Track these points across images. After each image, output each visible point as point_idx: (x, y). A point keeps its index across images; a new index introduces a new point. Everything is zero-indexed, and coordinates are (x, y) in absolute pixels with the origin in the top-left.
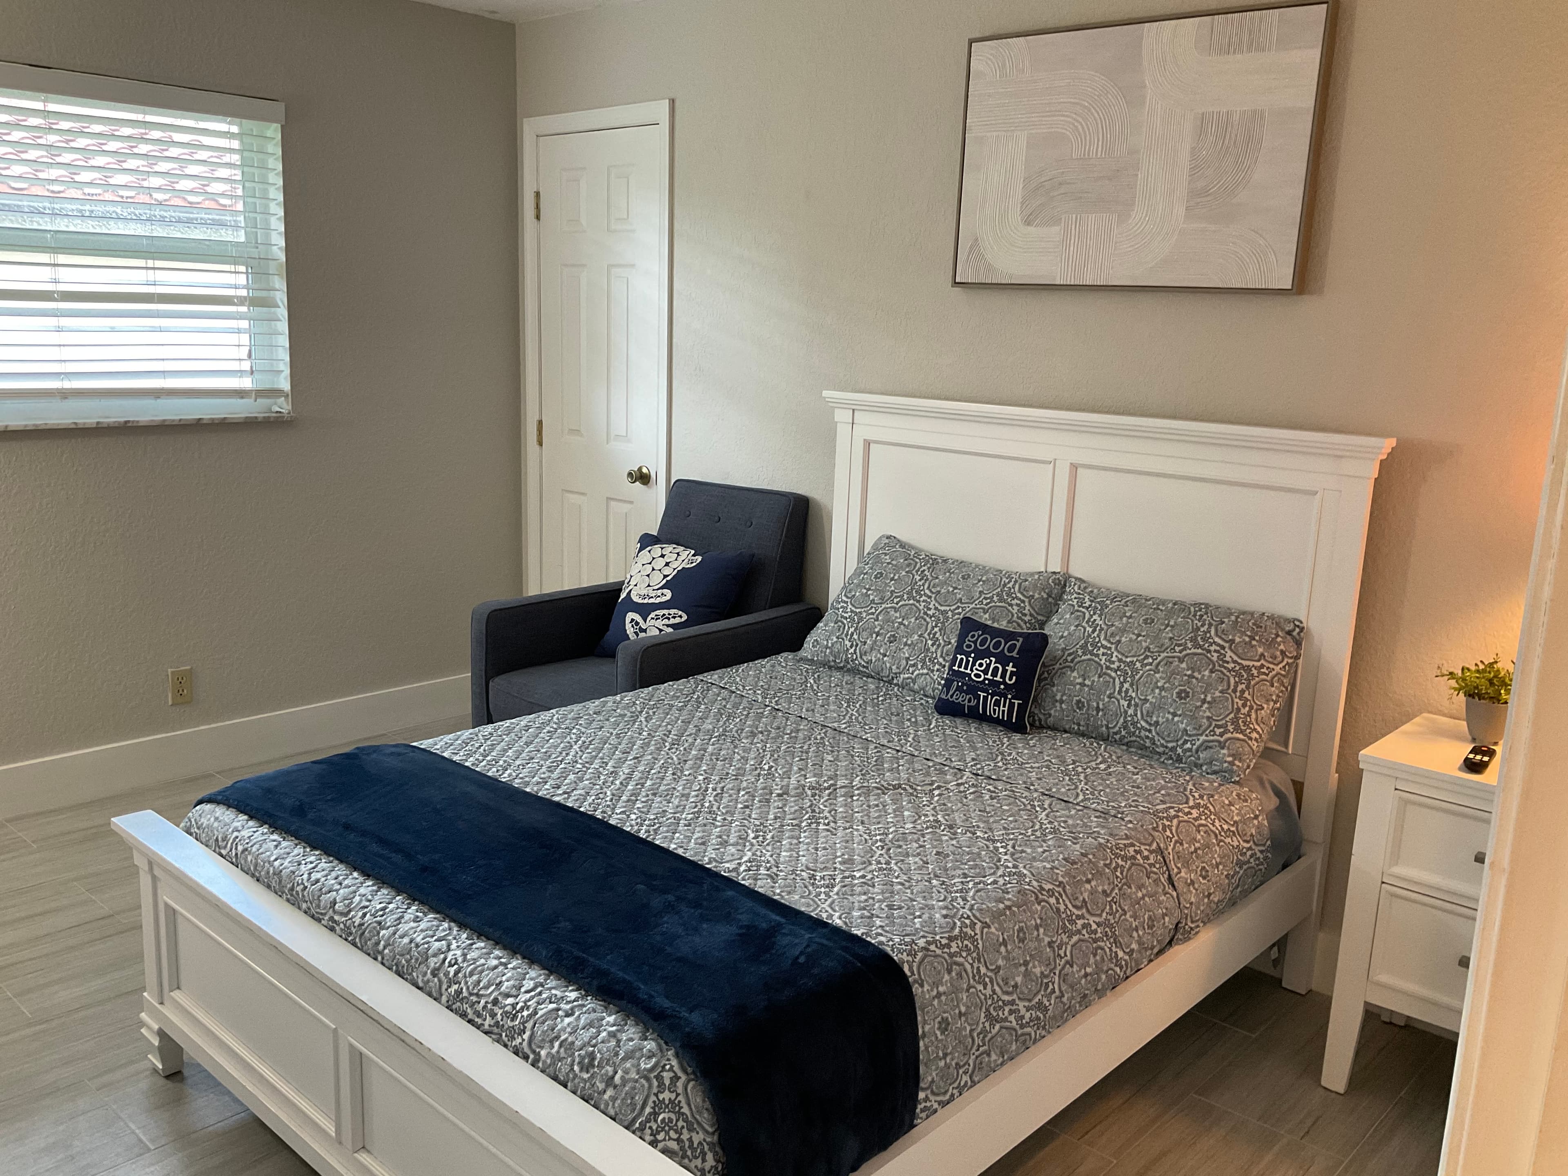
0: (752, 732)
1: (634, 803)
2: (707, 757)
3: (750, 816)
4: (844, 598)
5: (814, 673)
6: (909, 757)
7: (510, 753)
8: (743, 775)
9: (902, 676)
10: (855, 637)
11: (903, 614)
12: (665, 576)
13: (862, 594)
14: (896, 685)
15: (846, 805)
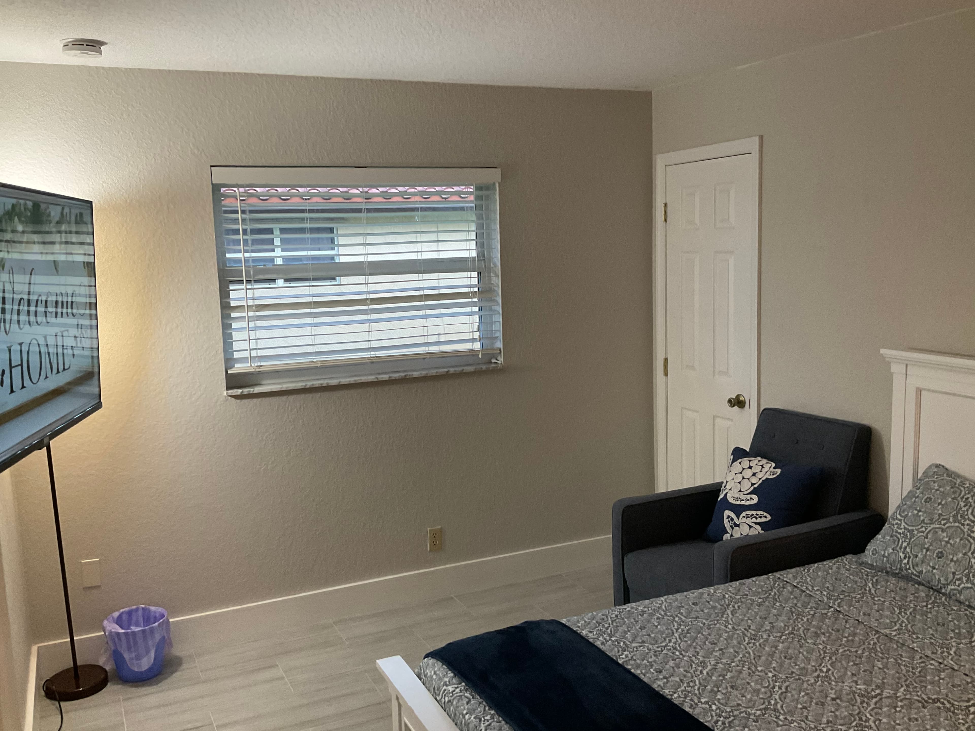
0: (816, 633)
1: (716, 695)
2: (777, 655)
3: (807, 718)
4: (899, 517)
5: (873, 577)
6: (950, 670)
7: (628, 635)
8: (805, 676)
9: (950, 587)
10: (908, 550)
11: (949, 534)
12: (753, 484)
13: (914, 515)
14: (944, 594)
15: (889, 716)
